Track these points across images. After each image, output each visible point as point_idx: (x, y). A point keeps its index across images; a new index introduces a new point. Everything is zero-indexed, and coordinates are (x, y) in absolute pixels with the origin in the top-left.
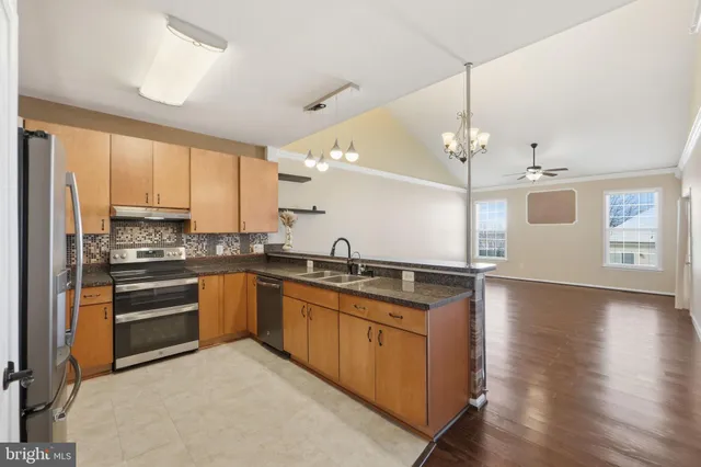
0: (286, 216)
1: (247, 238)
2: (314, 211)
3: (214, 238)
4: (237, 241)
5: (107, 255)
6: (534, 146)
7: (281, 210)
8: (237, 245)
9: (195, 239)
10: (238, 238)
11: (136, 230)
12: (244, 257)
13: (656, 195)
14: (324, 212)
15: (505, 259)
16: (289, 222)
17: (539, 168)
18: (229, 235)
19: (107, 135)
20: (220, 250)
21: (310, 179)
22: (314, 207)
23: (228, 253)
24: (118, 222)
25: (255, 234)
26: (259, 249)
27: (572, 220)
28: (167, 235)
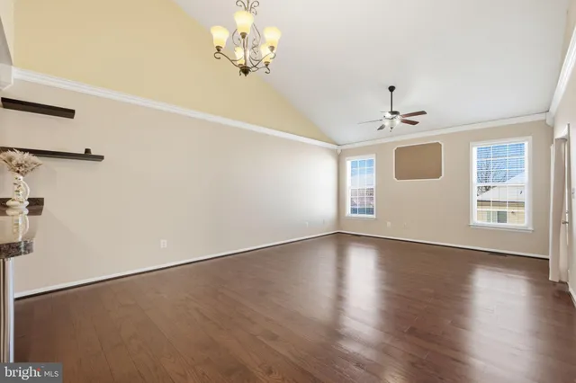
2: (87, 155)
6: (392, 89)
13: (526, 144)
14: (102, 158)
15: (374, 216)
17: (396, 113)
22: (87, 151)
27: (438, 174)
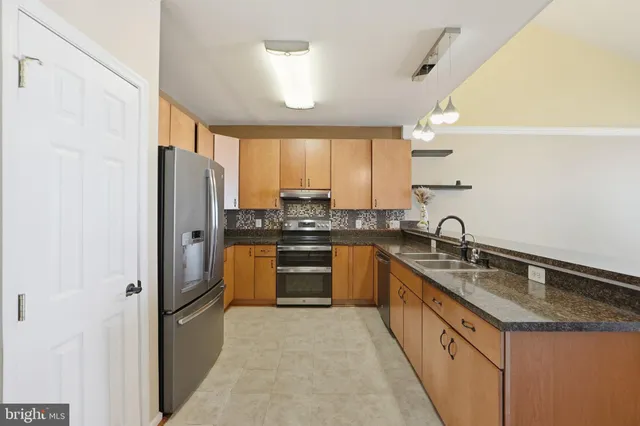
0: (421, 193)
1: (383, 215)
2: (458, 186)
3: (353, 214)
4: (374, 217)
5: (281, 223)
7: (413, 187)
8: (374, 220)
9: (339, 214)
10: (375, 214)
11: (299, 206)
12: (380, 232)
14: (470, 187)
16: (423, 199)
18: (366, 211)
19: (278, 141)
20: (359, 225)
21: (451, 152)
22: (458, 182)
23: (366, 227)
24: (289, 201)
25: (391, 210)
26: (395, 225)
28: (319, 210)
